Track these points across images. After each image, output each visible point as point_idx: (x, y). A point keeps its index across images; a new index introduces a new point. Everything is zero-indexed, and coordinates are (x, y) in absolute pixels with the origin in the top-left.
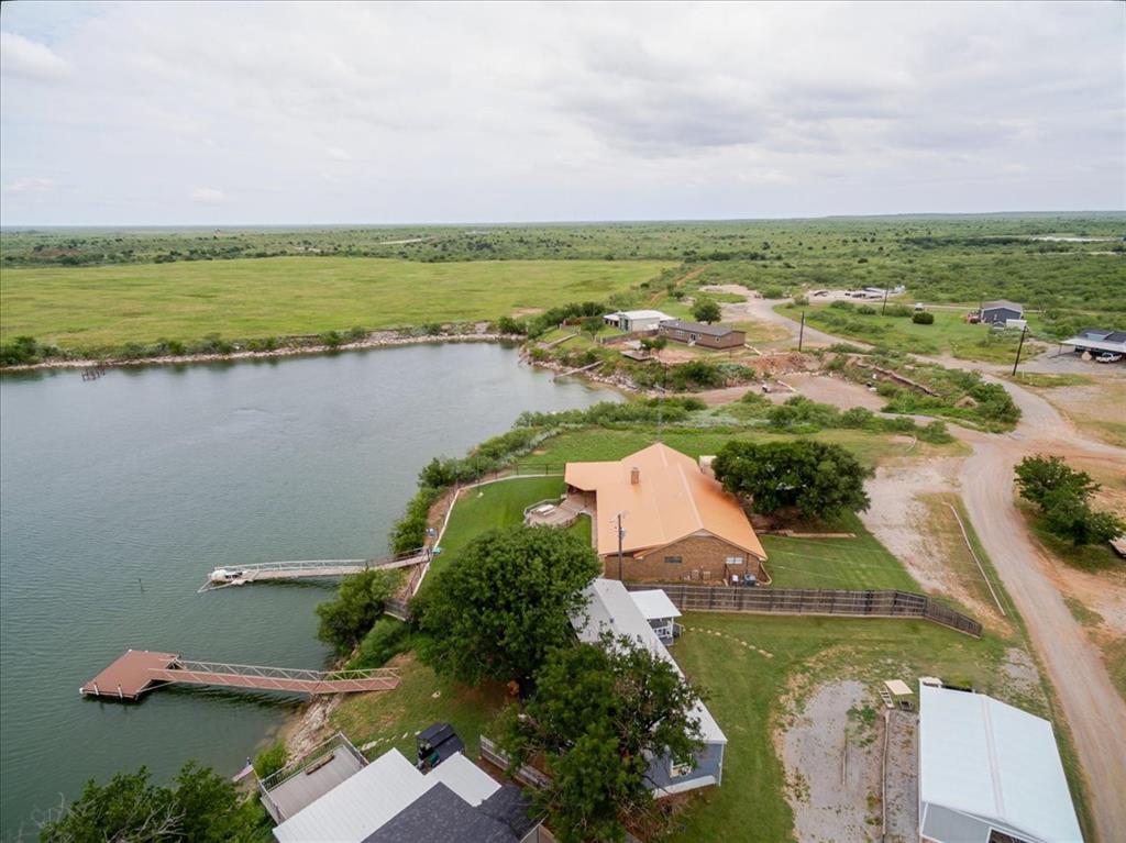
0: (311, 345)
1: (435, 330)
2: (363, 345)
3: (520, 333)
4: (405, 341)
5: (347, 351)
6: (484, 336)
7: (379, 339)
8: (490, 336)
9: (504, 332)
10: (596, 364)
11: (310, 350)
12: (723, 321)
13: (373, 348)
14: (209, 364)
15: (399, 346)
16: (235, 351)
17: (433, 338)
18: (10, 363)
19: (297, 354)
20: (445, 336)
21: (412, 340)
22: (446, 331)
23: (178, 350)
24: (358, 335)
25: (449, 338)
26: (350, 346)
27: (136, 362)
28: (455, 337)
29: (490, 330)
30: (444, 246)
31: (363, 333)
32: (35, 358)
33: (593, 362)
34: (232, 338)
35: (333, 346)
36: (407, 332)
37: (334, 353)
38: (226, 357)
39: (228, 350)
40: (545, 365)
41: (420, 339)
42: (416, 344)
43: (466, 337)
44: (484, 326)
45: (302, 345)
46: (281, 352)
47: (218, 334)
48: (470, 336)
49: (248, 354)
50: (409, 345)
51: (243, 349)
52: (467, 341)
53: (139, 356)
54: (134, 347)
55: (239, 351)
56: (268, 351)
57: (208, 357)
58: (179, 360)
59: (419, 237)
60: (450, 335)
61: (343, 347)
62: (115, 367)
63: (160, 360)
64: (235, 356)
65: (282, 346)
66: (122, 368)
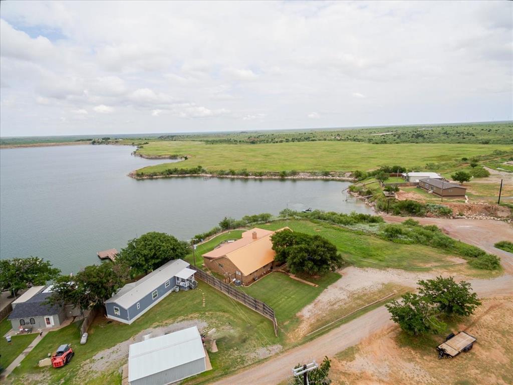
0: (275, 175)
1: (326, 174)
2: (295, 178)
4: (312, 177)
5: (288, 179)
6: (347, 179)
7: (302, 176)
8: (350, 179)
11: (274, 177)
13: (298, 180)
14: (241, 179)
15: (309, 180)
16: (249, 175)
17: (325, 177)
18: (193, 173)
19: (269, 179)
20: (330, 177)
21: (315, 177)
22: (331, 175)
23: (233, 173)
24: (294, 173)
25: (332, 178)
26: (289, 177)
27: (222, 176)
28: (334, 178)
29: (351, 176)
30: (399, 136)
31: (296, 173)
32: (199, 172)
34: (250, 170)
35: (283, 177)
36: (314, 174)
37: (283, 180)
38: (246, 177)
39: (247, 175)
40: (353, 194)
41: (319, 177)
42: (317, 180)
44: (349, 174)
45: (272, 175)
46: (263, 177)
47: (246, 169)
48: (341, 178)
49: (253, 177)
50: (314, 180)
51: (252, 175)
52: (339, 180)
53: (223, 174)
54: (222, 171)
55: (251, 176)
56: (260, 176)
57: (241, 177)
58: (233, 177)
59: (392, 132)
60: (332, 176)
61: (286, 178)
62: (216, 177)
63: (228, 176)
64: (249, 177)
65: (265, 175)
66: (218, 177)
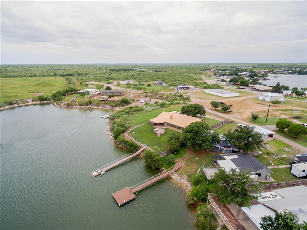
1: (11, 103)
3: (46, 100)
6: (31, 103)
8: (34, 103)
9: (40, 101)
10: (93, 104)
12: (112, 89)
17: (11, 106)
20: (16, 105)
21: (2, 108)
22: (15, 103)
25: (18, 105)
29: (34, 101)
33: (92, 103)
40: (73, 107)
42: (4, 109)
43: (25, 104)
44: (31, 100)
48: (26, 104)
52: (25, 106)
60: (18, 104)
